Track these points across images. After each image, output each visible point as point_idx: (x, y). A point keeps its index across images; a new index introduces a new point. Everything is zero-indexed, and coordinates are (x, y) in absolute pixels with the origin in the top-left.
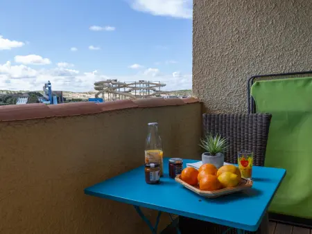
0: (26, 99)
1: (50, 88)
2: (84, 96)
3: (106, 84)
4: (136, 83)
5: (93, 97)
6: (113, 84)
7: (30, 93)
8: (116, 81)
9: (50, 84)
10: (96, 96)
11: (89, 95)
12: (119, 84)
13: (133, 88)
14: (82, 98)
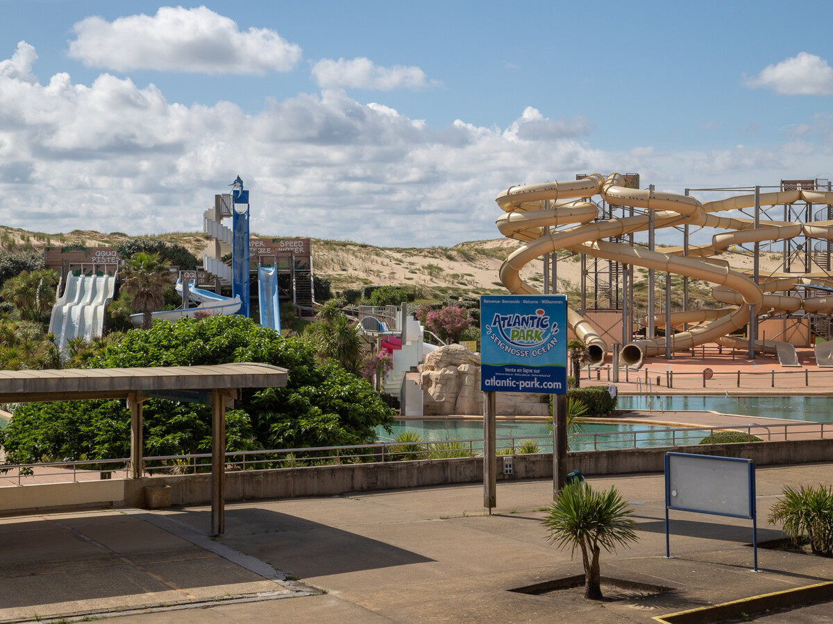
0: (106, 283)
1: (241, 222)
2: (433, 271)
3: (570, 203)
4: (758, 198)
5: (486, 278)
6: (614, 203)
7: (130, 249)
8: (632, 181)
9: (242, 197)
10: (509, 274)
11: (461, 267)
12: (654, 200)
13: (741, 227)
14: (421, 280)
